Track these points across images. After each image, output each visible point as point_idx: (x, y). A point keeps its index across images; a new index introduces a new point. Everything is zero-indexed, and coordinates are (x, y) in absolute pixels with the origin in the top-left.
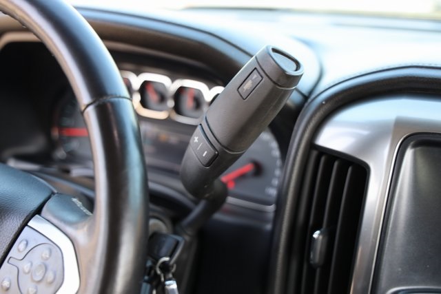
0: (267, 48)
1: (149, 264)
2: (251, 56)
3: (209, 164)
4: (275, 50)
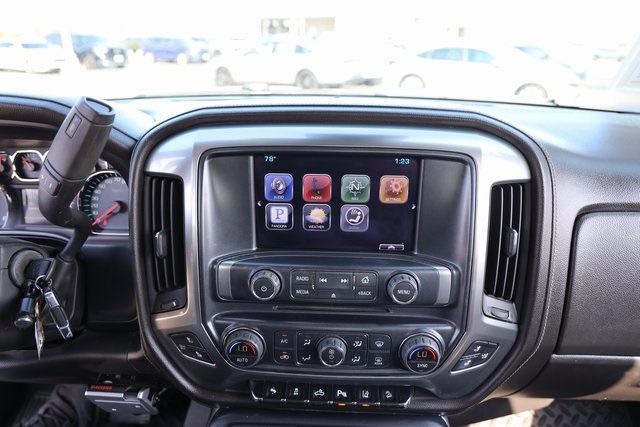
0: (83, 98)
1: (30, 284)
2: (70, 108)
3: (55, 194)
4: (88, 99)
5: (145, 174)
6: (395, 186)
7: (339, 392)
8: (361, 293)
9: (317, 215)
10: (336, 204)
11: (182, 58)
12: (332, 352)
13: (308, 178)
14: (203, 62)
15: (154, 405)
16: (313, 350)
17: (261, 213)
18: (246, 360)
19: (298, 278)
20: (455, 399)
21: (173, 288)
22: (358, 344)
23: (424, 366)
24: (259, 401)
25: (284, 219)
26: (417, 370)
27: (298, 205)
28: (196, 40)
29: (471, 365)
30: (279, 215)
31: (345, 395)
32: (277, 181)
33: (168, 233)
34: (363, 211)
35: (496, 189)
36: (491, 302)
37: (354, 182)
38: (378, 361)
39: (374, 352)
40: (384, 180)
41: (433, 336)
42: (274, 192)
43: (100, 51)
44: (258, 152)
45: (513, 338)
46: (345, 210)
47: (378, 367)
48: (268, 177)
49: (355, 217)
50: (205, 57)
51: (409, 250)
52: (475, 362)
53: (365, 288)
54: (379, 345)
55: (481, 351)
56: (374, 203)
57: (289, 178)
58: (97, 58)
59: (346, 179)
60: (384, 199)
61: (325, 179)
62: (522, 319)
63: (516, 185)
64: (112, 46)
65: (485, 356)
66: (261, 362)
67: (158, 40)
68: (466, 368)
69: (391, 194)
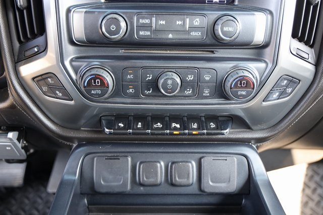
7: (174, 125)
8: (193, 34)
12: (170, 82)
15: (23, 148)
16: (154, 85)
18: (100, 92)
19: (141, 21)
20: (264, 129)
22: (190, 78)
23: (244, 93)
24: (110, 133)
26: (238, 97)
29: (278, 97)
31: (178, 126)
38: (206, 92)
39: (203, 84)
45: (311, 77)
47: (206, 97)
51: (231, 2)
52: (283, 94)
53: (196, 29)
54: (207, 78)
55: (287, 86)
62: (319, 62)
65: (289, 90)
66: (112, 96)
68: (274, 100)
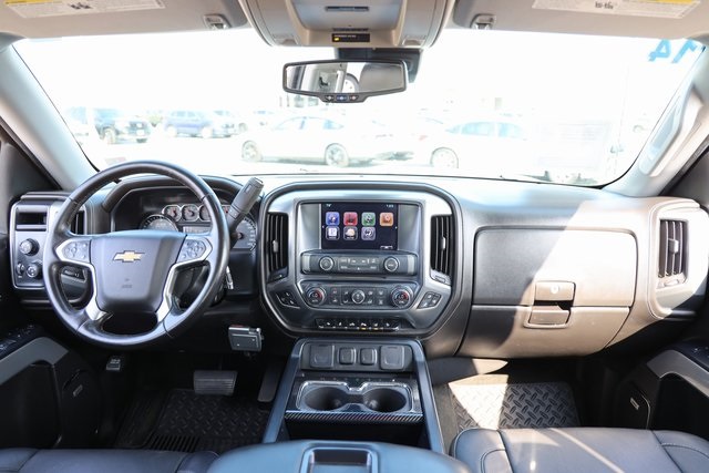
5: (267, 213)
6: (387, 217)
7: (362, 324)
8: (372, 268)
9: (351, 232)
10: (359, 226)
11: (206, 132)
12: (358, 295)
13: (346, 214)
14: (228, 136)
16: (349, 297)
17: (324, 231)
18: (317, 301)
19: (342, 260)
21: (280, 268)
22: (371, 293)
23: (403, 303)
25: (335, 234)
26: (400, 305)
27: (341, 227)
28: (220, 113)
29: (428, 306)
30: (333, 232)
31: (365, 325)
32: (332, 216)
33: (279, 241)
34: (373, 230)
35: (434, 219)
36: (435, 273)
37: (368, 216)
38: (381, 302)
39: (378, 297)
40: (382, 215)
41: (408, 290)
42: (330, 221)
43: (122, 125)
44: (323, 202)
45: (449, 293)
46: (364, 229)
47: (381, 305)
48: (328, 214)
49: (369, 232)
50: (230, 131)
51: (395, 248)
52: (430, 304)
53: (373, 265)
54: (381, 294)
55: (432, 299)
56: (377, 226)
57: (337, 214)
58: (118, 133)
59: (364, 214)
60: (382, 224)
61: (354, 214)
62: (453, 284)
63: (445, 217)
64: (134, 120)
65: (434, 302)
66: (325, 304)
67: (181, 114)
68: (425, 308)
69: (385, 221)
